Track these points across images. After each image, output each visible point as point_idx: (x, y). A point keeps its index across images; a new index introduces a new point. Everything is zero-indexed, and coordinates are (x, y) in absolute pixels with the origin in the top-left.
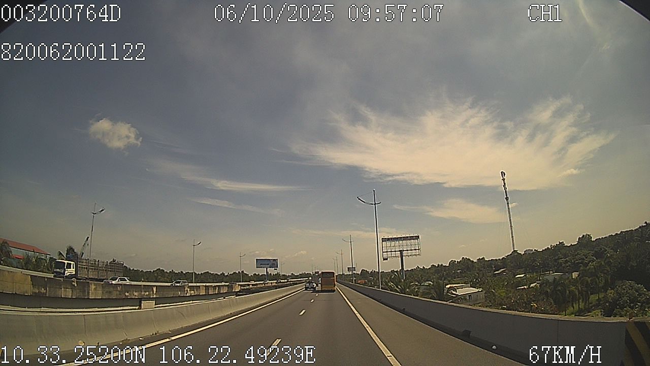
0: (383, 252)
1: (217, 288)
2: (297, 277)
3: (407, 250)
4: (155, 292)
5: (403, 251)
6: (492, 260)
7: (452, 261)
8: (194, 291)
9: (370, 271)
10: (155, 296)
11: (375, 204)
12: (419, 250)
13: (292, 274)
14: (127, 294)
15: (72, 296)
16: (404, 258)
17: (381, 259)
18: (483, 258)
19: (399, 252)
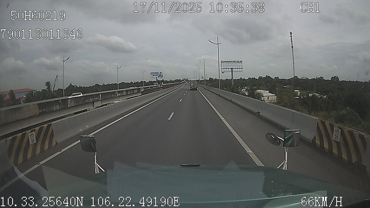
0: (222, 69)
1: (132, 91)
2: (173, 82)
3: (235, 68)
4: (101, 97)
5: (233, 68)
6: (283, 79)
7: (260, 77)
8: (120, 93)
9: (214, 79)
10: (101, 99)
11: (218, 44)
12: (242, 68)
13: (171, 80)
14: (87, 101)
15: (59, 108)
16: (233, 72)
17: (221, 73)
18: (278, 77)
19: (231, 69)
